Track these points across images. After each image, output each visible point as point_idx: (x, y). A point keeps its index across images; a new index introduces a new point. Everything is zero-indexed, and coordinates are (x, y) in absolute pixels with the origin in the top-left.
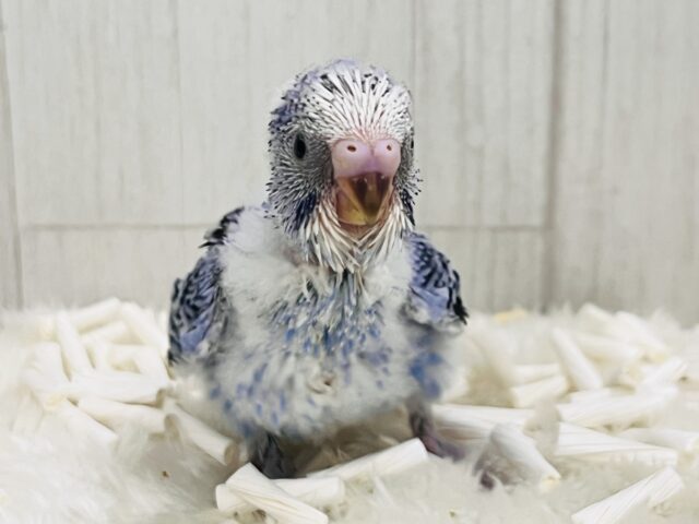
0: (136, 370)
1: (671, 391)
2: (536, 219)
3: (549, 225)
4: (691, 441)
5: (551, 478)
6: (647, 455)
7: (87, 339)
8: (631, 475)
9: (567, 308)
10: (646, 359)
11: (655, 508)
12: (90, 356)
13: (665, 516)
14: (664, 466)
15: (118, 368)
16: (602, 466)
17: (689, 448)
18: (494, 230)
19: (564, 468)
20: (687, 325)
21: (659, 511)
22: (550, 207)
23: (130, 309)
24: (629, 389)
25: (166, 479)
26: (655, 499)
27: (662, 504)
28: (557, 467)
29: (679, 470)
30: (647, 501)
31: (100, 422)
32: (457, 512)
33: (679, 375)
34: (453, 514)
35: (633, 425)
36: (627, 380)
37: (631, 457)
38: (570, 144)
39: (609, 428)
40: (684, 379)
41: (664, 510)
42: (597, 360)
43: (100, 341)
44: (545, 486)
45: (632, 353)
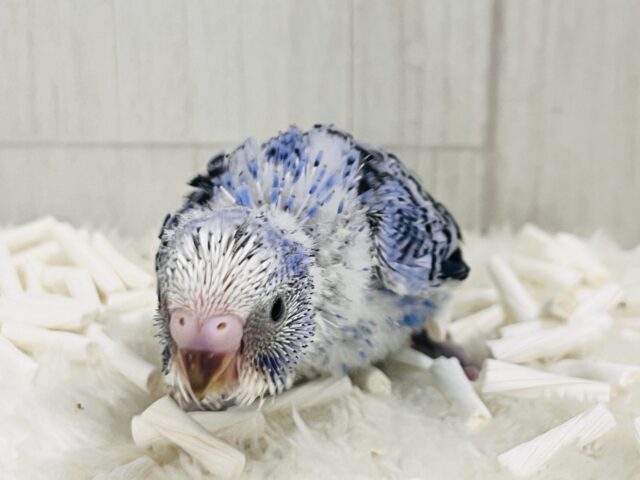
0: (67, 294)
1: (606, 321)
2: (477, 139)
3: (490, 145)
4: (625, 374)
5: (481, 417)
6: (579, 389)
7: (20, 259)
8: (563, 411)
9: (507, 229)
10: (584, 283)
11: (585, 448)
12: (22, 277)
13: (594, 456)
14: (596, 403)
15: (50, 290)
16: (532, 403)
17: (623, 382)
18: (434, 149)
19: (494, 404)
20: (628, 246)
21: (589, 451)
22: (491, 128)
23: (64, 230)
24: (560, 320)
25: (81, 411)
26: (585, 439)
27: (593, 444)
28: (487, 404)
29: (612, 406)
30: (577, 440)
31: (19, 348)
32: (379, 452)
33: (617, 300)
34: (374, 454)
35: (567, 356)
36: (557, 311)
37: (561, 392)
38: (512, 64)
39: (542, 362)
40: (622, 305)
41: (594, 450)
42: (534, 283)
43: (32, 261)
44: (473, 424)
45: (568, 278)
